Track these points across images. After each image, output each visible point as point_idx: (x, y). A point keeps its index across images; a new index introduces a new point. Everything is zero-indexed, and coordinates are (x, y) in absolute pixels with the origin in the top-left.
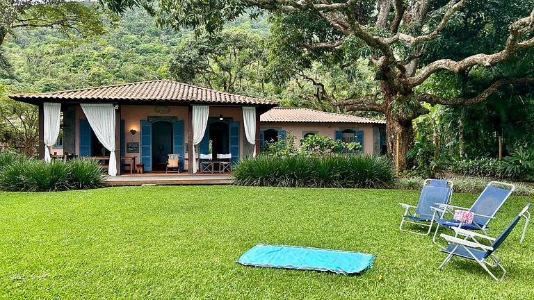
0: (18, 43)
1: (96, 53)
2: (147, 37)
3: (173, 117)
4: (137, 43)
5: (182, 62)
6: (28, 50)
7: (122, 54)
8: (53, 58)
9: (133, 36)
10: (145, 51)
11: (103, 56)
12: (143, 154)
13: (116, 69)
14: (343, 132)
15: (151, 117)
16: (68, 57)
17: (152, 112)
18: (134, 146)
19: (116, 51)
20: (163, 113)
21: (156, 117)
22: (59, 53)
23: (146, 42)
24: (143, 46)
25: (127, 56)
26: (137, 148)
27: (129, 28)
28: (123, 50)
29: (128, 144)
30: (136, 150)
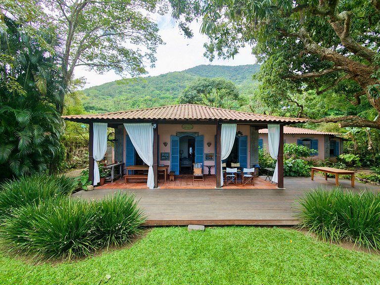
0: (111, 96)
1: (142, 99)
2: (164, 92)
3: (195, 133)
4: (160, 95)
5: (187, 98)
6: (115, 99)
7: (153, 99)
8: (125, 102)
9: (158, 92)
10: (163, 98)
11: (145, 100)
12: (172, 162)
13: (151, 106)
14: (304, 140)
15: (179, 133)
16: (131, 102)
17: (180, 128)
18: (166, 155)
19: (151, 98)
20: (189, 130)
21: (183, 133)
22: (127, 99)
23: (163, 94)
24: (162, 96)
25: (156, 100)
26: (169, 156)
27: (156, 88)
28: (154, 97)
29: (161, 154)
30: (167, 159)
